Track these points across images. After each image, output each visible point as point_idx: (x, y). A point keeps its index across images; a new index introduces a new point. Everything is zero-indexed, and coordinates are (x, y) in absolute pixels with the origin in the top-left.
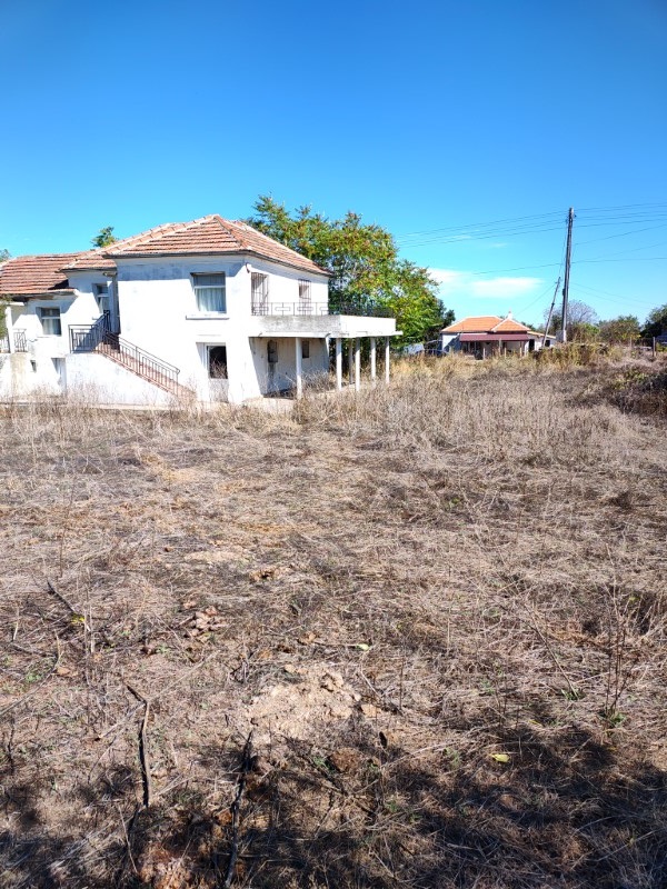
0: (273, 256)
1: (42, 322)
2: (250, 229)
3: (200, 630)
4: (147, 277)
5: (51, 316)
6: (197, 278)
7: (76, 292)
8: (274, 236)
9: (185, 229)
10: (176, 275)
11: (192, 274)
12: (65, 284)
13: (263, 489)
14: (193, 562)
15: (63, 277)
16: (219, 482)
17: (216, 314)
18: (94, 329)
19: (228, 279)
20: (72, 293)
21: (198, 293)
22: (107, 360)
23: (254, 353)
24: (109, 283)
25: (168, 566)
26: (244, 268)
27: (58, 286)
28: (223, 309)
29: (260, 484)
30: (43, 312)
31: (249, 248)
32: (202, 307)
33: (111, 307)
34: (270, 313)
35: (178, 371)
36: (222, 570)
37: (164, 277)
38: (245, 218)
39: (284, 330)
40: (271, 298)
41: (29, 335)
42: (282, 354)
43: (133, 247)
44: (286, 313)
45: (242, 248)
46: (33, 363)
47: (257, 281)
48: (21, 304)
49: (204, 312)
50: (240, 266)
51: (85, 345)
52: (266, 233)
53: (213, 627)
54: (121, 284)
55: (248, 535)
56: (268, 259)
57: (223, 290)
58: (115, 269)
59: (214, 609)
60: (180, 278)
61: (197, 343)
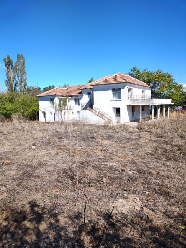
0: (134, 83)
1: (75, 102)
2: (129, 76)
3: (104, 182)
4: (101, 90)
5: (77, 101)
6: (113, 90)
7: (84, 94)
8: (136, 77)
9: (111, 77)
10: (108, 89)
11: (112, 89)
12: (81, 93)
13: (126, 147)
14: (104, 165)
15: (80, 91)
16: (114, 145)
17: (118, 99)
18: (87, 104)
19: (121, 90)
20: (82, 95)
21: (114, 94)
22: (90, 112)
23: (128, 109)
24: (91, 92)
25: (98, 165)
26: (126, 87)
27: (79, 93)
28: (120, 98)
29: (125, 146)
30: (76, 100)
31: (128, 81)
32: (114, 97)
33: (92, 98)
34: (133, 99)
35: (107, 115)
36: (111, 168)
37: (105, 90)
38: (128, 73)
39: (137, 103)
40: (133, 94)
41: (72, 105)
42: (136, 110)
43: (98, 82)
44: (137, 99)
45: (126, 81)
46: (73, 112)
47: (129, 90)
48: (71, 98)
49: (115, 99)
50: (125, 86)
51: (85, 108)
52: (133, 77)
53: (107, 182)
54: (94, 92)
55: (120, 159)
56: (133, 84)
57: (120, 93)
58: (93, 88)
59: (108, 177)
60: (109, 90)
61: (113, 107)
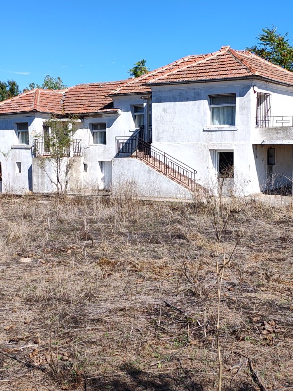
0: (275, 78)
1: (93, 134)
2: (254, 56)
4: (175, 100)
5: (100, 130)
6: (213, 99)
7: (119, 111)
9: (204, 61)
10: (197, 97)
11: (209, 96)
12: (110, 106)
15: (109, 100)
17: (226, 127)
18: (131, 139)
19: (238, 99)
20: (116, 112)
21: (213, 110)
23: (256, 157)
24: (145, 104)
26: (252, 90)
27: (105, 107)
28: (232, 122)
30: (94, 127)
31: (257, 74)
32: (216, 121)
33: (146, 123)
34: (271, 125)
35: (195, 172)
37: (187, 99)
39: (283, 139)
40: (273, 112)
41: (83, 144)
42: (279, 158)
44: (285, 125)
45: (251, 74)
46: (85, 165)
47: (261, 99)
48: (79, 120)
49: (217, 126)
50: (249, 88)
51: (125, 151)
54: (154, 105)
56: (271, 81)
57: (234, 108)
58: (150, 93)
60: (200, 99)
61: (210, 150)
